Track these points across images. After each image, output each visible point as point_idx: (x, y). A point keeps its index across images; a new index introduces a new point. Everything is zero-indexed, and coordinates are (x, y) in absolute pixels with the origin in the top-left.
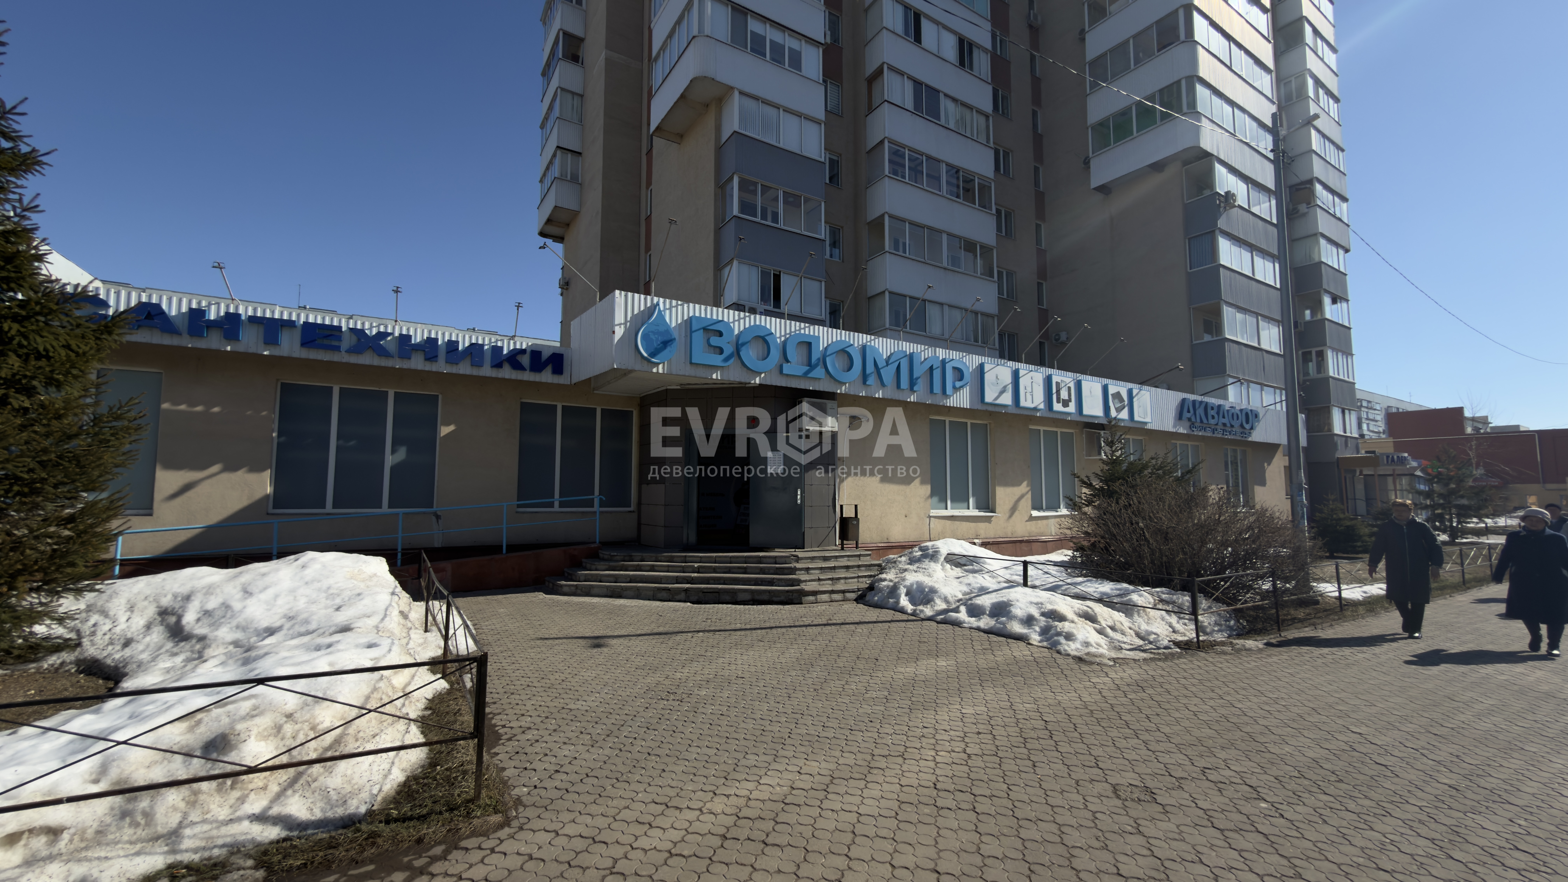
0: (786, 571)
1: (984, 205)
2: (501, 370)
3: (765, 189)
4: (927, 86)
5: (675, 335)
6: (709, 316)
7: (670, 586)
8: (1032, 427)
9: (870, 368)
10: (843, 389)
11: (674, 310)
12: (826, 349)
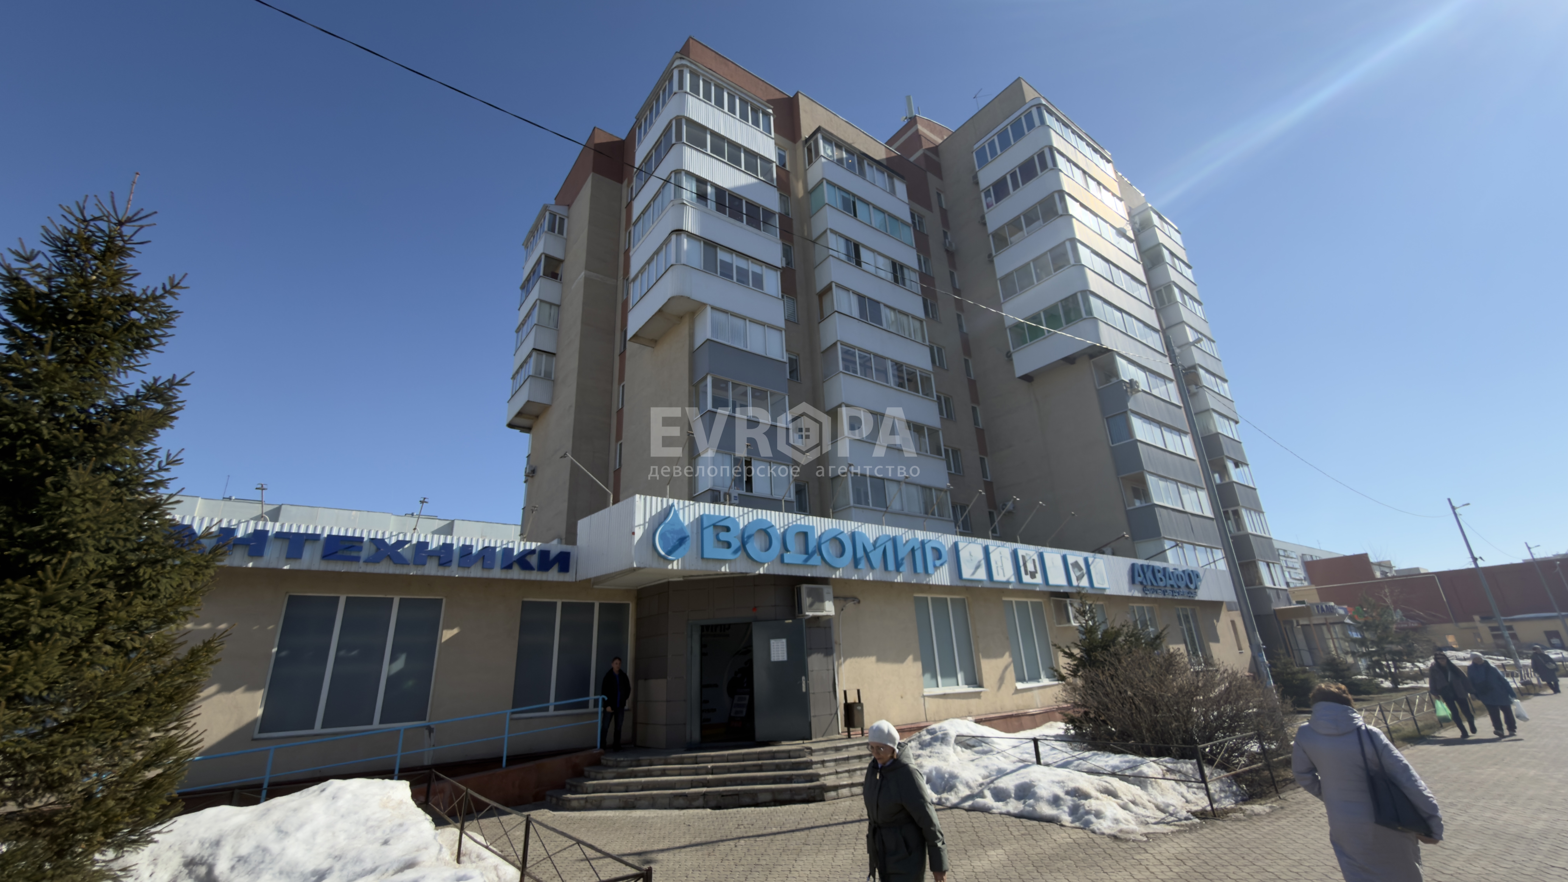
0: (802, 766)
1: (927, 393)
2: (510, 571)
3: (735, 385)
4: (869, 299)
5: (689, 533)
6: (717, 514)
7: (686, 791)
8: (1005, 599)
9: (860, 553)
10: (838, 574)
11: (687, 509)
12: (820, 537)
